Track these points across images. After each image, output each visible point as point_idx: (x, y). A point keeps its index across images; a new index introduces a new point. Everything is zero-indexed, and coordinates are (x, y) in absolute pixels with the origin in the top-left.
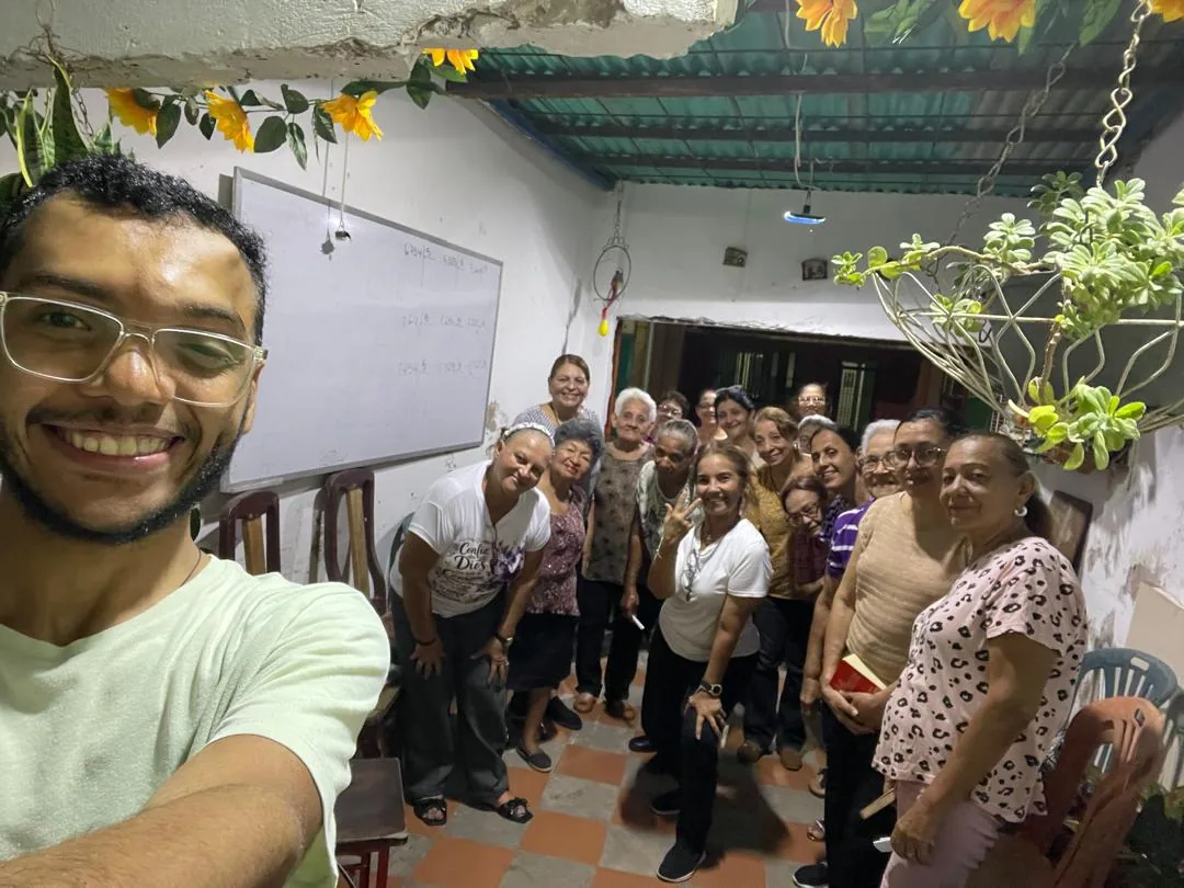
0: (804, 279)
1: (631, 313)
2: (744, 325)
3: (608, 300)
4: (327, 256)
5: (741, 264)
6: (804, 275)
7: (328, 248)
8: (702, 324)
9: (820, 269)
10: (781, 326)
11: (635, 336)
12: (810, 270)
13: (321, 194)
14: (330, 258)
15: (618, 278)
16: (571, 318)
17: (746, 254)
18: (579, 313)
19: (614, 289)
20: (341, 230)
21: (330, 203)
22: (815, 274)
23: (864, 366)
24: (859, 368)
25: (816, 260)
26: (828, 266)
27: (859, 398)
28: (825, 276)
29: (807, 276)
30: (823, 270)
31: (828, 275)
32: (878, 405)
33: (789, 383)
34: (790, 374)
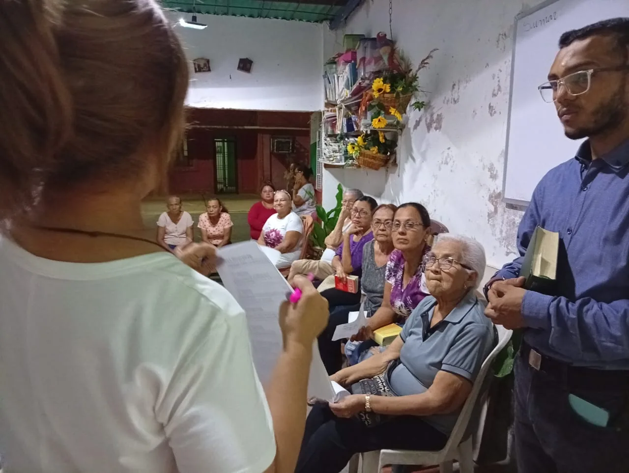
0: (196, 72)
6: (195, 69)
9: (205, 65)
12: (199, 66)
22: (202, 68)
23: (226, 140)
24: (223, 142)
25: (202, 59)
26: (210, 63)
27: (226, 158)
28: (209, 70)
29: (197, 70)
30: (207, 66)
31: (211, 69)
32: (239, 161)
33: (185, 153)
34: (185, 148)
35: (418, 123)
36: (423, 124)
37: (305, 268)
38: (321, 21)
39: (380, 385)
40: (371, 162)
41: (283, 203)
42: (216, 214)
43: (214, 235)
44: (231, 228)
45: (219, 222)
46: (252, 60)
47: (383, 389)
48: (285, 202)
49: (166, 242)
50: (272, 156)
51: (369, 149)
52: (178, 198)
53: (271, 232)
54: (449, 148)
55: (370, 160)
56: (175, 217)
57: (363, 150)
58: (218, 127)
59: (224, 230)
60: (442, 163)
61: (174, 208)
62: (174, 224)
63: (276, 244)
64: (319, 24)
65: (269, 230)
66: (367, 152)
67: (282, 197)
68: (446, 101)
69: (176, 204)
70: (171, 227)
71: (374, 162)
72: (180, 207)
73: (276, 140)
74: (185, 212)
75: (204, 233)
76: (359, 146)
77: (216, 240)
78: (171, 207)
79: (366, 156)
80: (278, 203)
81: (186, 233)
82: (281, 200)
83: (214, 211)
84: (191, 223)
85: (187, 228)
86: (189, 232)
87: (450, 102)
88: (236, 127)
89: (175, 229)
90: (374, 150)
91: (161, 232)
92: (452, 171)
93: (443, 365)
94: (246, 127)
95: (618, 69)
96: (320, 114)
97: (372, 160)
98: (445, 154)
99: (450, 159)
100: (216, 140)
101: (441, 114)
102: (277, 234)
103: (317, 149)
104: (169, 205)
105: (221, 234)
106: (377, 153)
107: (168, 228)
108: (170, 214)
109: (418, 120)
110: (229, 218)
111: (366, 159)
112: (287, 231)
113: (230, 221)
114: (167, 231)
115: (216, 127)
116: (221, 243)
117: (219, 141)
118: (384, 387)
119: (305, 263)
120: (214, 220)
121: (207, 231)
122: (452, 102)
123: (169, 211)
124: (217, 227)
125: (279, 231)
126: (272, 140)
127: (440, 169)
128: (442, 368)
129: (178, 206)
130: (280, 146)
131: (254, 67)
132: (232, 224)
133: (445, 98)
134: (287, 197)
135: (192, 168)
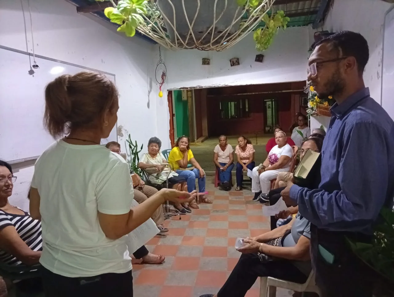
0: (231, 66)
1: (173, 88)
2: (213, 86)
3: (161, 83)
4: (32, 76)
5: (208, 64)
6: (231, 64)
7: (31, 72)
8: (198, 88)
9: (236, 61)
10: (226, 84)
11: (187, 100)
12: (233, 62)
13: (26, 51)
14: (33, 76)
15: (164, 75)
16: (149, 92)
17: (209, 60)
18: (152, 90)
19: (163, 79)
20: (35, 64)
21: (30, 54)
22: (235, 63)
23: (273, 100)
25: (235, 58)
26: (239, 60)
27: (274, 111)
28: (239, 64)
29: (232, 65)
30: (238, 61)
31: (240, 63)
32: (279, 112)
33: (247, 110)
34: (247, 106)
37: (286, 177)
38: (307, 25)
39: (275, 242)
40: (324, 112)
41: (280, 139)
42: (243, 145)
43: (244, 157)
44: (254, 153)
45: (247, 150)
46: (263, 55)
47: (276, 244)
48: (281, 138)
49: (218, 161)
50: (301, 108)
51: (323, 104)
52: (225, 137)
53: (273, 155)
55: (323, 110)
56: (223, 148)
57: (318, 104)
59: (250, 154)
61: (223, 142)
62: (223, 151)
63: (274, 162)
64: (306, 27)
65: (272, 154)
66: (321, 105)
67: (279, 136)
69: (224, 140)
70: (221, 153)
71: (327, 111)
72: (226, 142)
73: (303, 98)
74: (229, 144)
75: (238, 157)
76: (316, 102)
77: (245, 160)
78: (221, 142)
79: (321, 108)
80: (278, 139)
81: (229, 156)
82: (279, 137)
83: (242, 143)
84: (232, 151)
85: (230, 154)
86: (231, 156)
88: (277, 92)
89: (223, 154)
90: (326, 104)
91: (216, 156)
93: (304, 232)
94: (283, 91)
95: (333, 60)
97: (325, 111)
100: (266, 100)
102: (276, 157)
104: (220, 141)
105: (248, 156)
106: (327, 106)
107: (219, 153)
108: (221, 146)
110: (252, 147)
111: (321, 110)
112: (282, 155)
113: (253, 149)
114: (219, 155)
115: (264, 93)
116: (248, 162)
117: (269, 101)
118: (277, 243)
119: (286, 174)
120: (243, 149)
121: (240, 155)
123: (220, 144)
124: (245, 153)
125: (277, 155)
126: (300, 98)
128: (303, 234)
129: (225, 141)
131: (265, 59)
132: (254, 151)
134: (284, 135)
135: (251, 118)
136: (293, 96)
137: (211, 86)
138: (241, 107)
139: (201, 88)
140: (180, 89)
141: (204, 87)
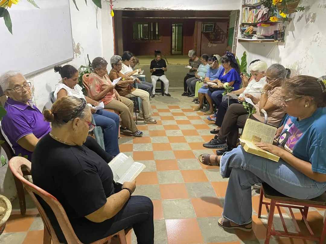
1: (118, 8)
2: (157, 9)
3: (111, 2)
24: (176, 26)
27: (177, 36)
32: (184, 37)
33: (157, 33)
34: (157, 30)
35: (300, 18)
36: (303, 19)
50: (202, 34)
54: (318, 33)
58: (174, 18)
60: (313, 41)
68: (320, 6)
87: (322, 6)
88: (184, 18)
92: (318, 45)
94: (189, 18)
96: (239, 11)
98: (316, 37)
99: (318, 39)
100: (172, 25)
101: (316, 13)
103: (234, 31)
109: (301, 16)
117: (174, 26)
122: (323, 7)
127: (311, 44)
130: (207, 28)
133: (319, 4)
135: (160, 41)
136: (196, 22)
137: (155, 9)
138: (152, 30)
139: (145, 10)
140: (124, 9)
141: (147, 9)
